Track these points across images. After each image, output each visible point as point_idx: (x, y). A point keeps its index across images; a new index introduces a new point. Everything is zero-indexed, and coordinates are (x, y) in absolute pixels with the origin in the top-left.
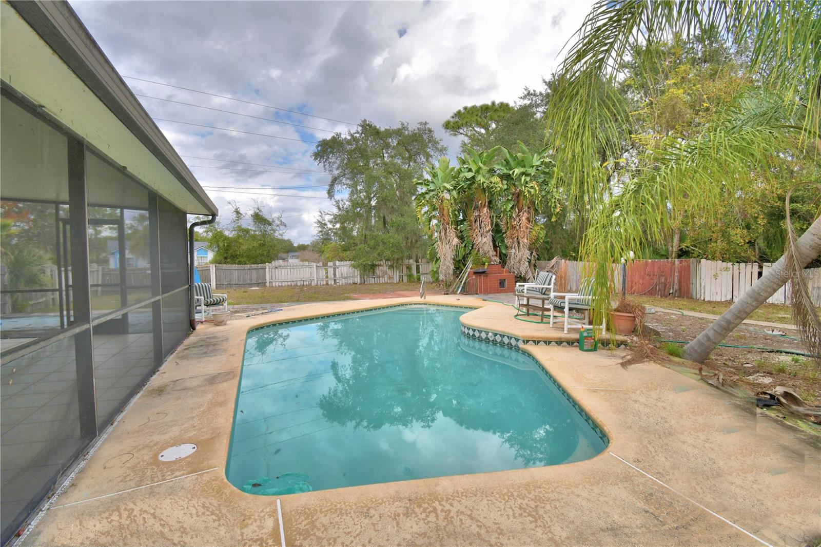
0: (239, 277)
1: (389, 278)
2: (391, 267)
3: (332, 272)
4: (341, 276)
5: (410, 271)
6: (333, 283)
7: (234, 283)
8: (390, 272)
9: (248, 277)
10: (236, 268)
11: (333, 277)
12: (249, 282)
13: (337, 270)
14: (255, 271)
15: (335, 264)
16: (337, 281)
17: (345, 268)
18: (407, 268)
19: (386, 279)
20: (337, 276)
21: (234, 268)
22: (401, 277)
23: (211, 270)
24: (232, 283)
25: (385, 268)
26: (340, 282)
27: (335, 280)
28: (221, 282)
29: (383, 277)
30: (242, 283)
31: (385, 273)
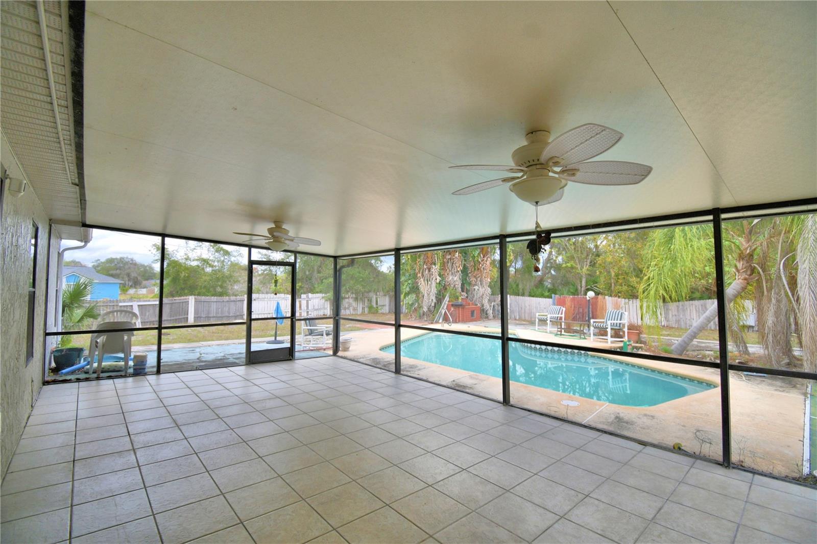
0: (217, 309)
1: (355, 309)
2: (356, 299)
3: (305, 305)
4: (313, 308)
5: (370, 303)
6: (306, 314)
7: (212, 315)
8: (354, 304)
9: (226, 309)
10: (215, 300)
11: (306, 308)
12: (227, 314)
13: (309, 301)
14: (233, 303)
15: (308, 297)
16: (310, 313)
17: (317, 300)
18: (368, 300)
19: (351, 310)
20: (310, 308)
21: (213, 300)
22: (363, 308)
23: (190, 303)
24: (210, 316)
25: (351, 301)
26: (312, 314)
27: (308, 312)
28: (199, 315)
29: (348, 308)
30: (220, 315)
31: (350, 305)
